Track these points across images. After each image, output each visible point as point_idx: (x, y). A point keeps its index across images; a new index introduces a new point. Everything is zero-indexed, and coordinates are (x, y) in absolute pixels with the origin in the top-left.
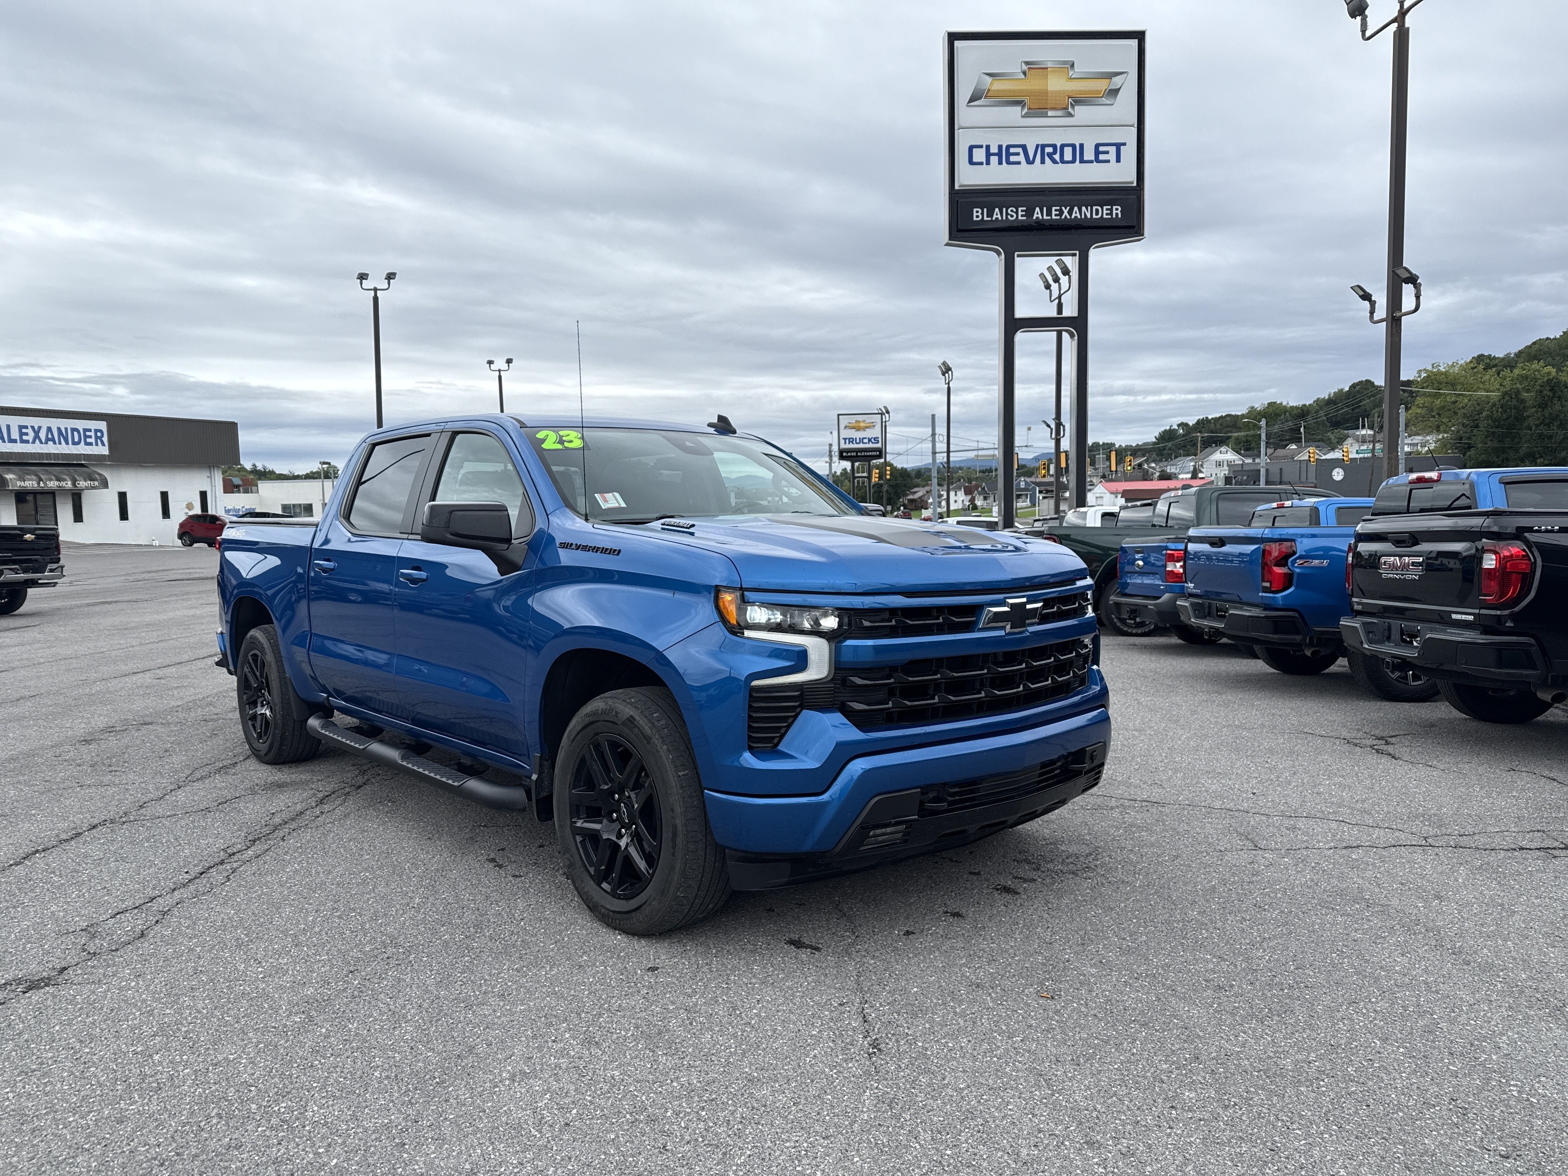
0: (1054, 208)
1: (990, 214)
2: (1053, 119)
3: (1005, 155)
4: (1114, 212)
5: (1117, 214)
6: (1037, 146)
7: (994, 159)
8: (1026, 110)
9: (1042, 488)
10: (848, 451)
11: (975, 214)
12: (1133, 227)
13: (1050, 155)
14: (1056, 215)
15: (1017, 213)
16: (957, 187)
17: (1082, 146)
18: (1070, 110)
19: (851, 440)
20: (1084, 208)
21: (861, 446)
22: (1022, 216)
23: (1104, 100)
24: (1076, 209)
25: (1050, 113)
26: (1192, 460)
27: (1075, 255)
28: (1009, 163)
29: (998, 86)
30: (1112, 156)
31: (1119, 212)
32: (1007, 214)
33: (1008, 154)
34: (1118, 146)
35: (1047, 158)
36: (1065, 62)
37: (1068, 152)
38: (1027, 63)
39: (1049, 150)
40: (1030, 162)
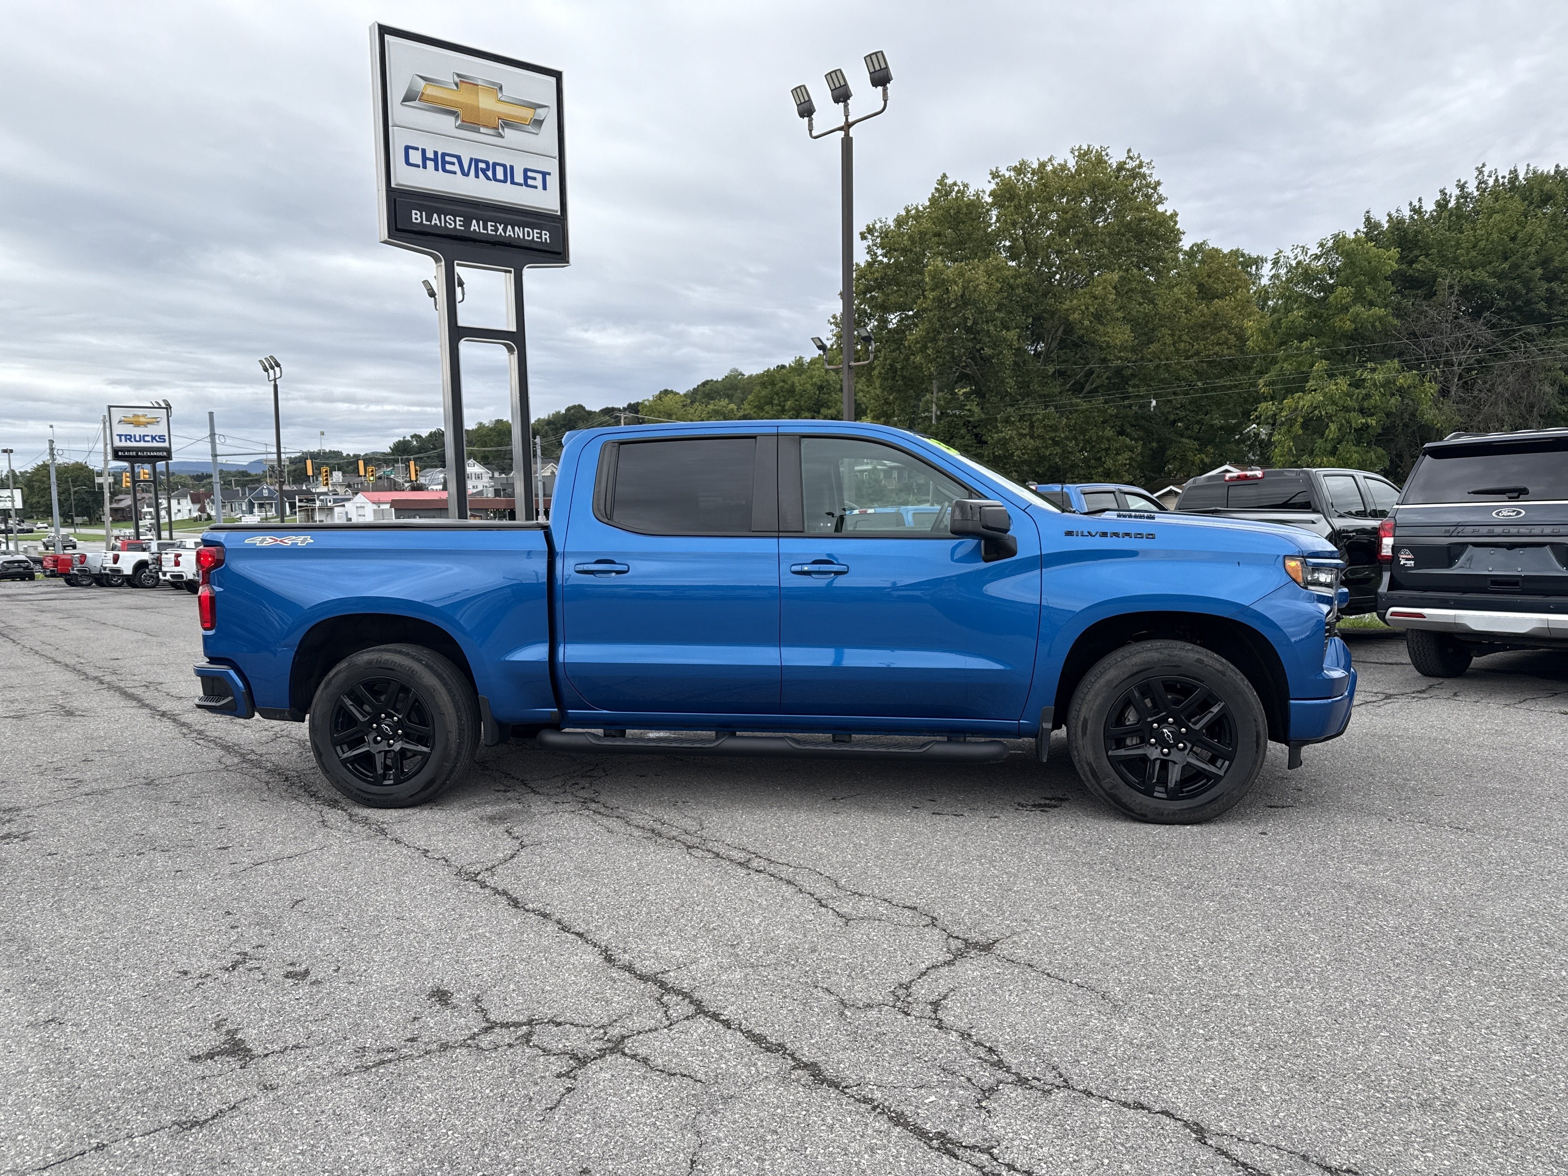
0: (489, 223)
1: (429, 219)
2: (484, 136)
3: (441, 161)
4: (544, 237)
5: (546, 239)
6: (471, 159)
7: (430, 164)
8: (459, 122)
9: (302, 497)
10: (124, 449)
11: (414, 216)
12: (560, 254)
13: (484, 171)
14: (492, 230)
15: (455, 222)
16: (393, 185)
17: (512, 167)
18: (500, 130)
19: (128, 437)
20: (516, 228)
21: (142, 444)
22: (460, 225)
23: (530, 128)
24: (509, 227)
25: (482, 130)
26: (441, 472)
27: (510, 272)
28: (444, 170)
29: (431, 91)
30: (539, 182)
31: (547, 237)
32: (446, 221)
33: (444, 162)
34: (544, 174)
35: (480, 173)
36: (494, 84)
37: (500, 171)
38: (459, 75)
39: (482, 165)
40: (466, 174)
